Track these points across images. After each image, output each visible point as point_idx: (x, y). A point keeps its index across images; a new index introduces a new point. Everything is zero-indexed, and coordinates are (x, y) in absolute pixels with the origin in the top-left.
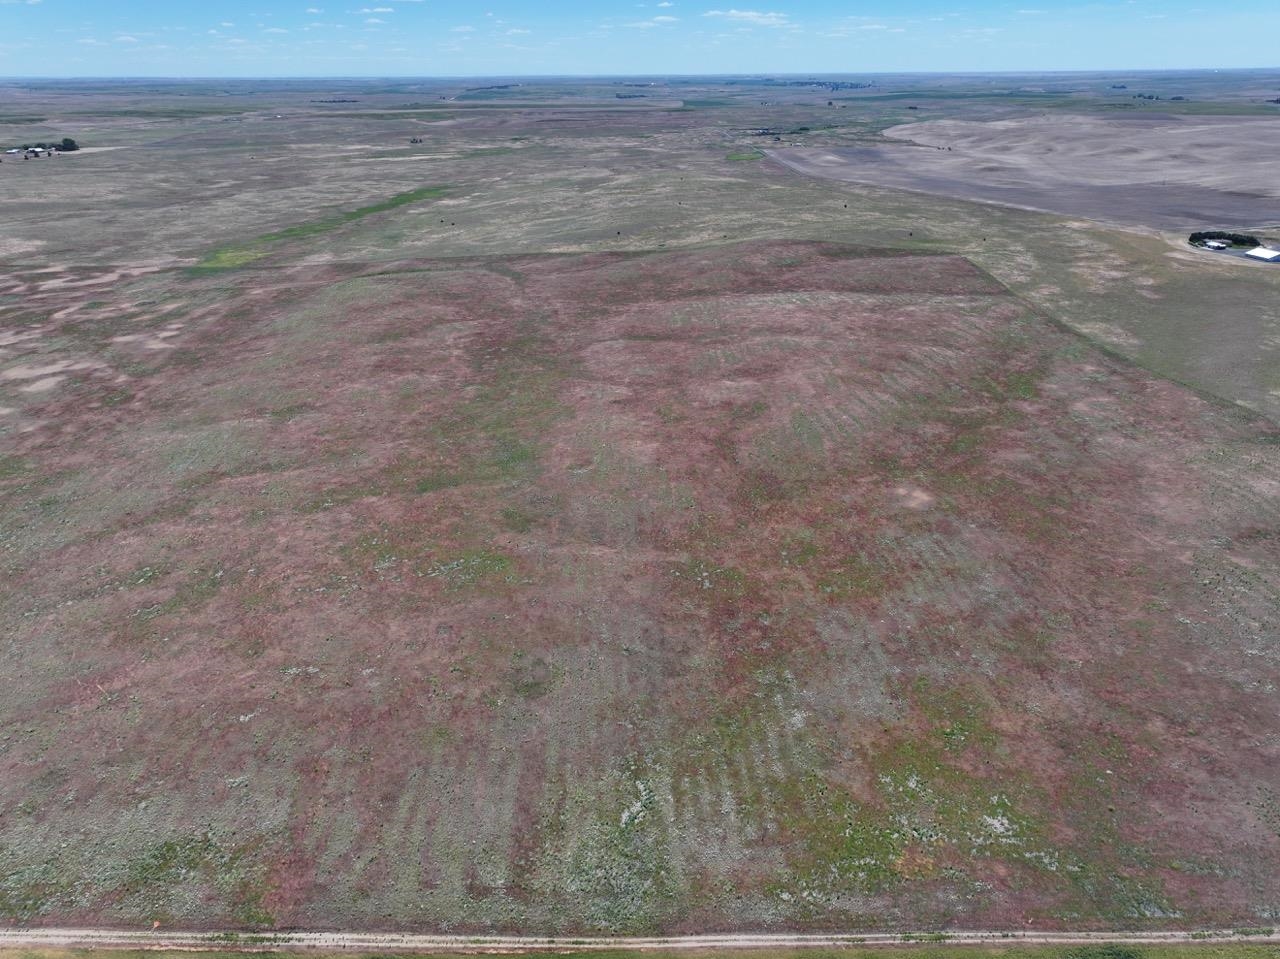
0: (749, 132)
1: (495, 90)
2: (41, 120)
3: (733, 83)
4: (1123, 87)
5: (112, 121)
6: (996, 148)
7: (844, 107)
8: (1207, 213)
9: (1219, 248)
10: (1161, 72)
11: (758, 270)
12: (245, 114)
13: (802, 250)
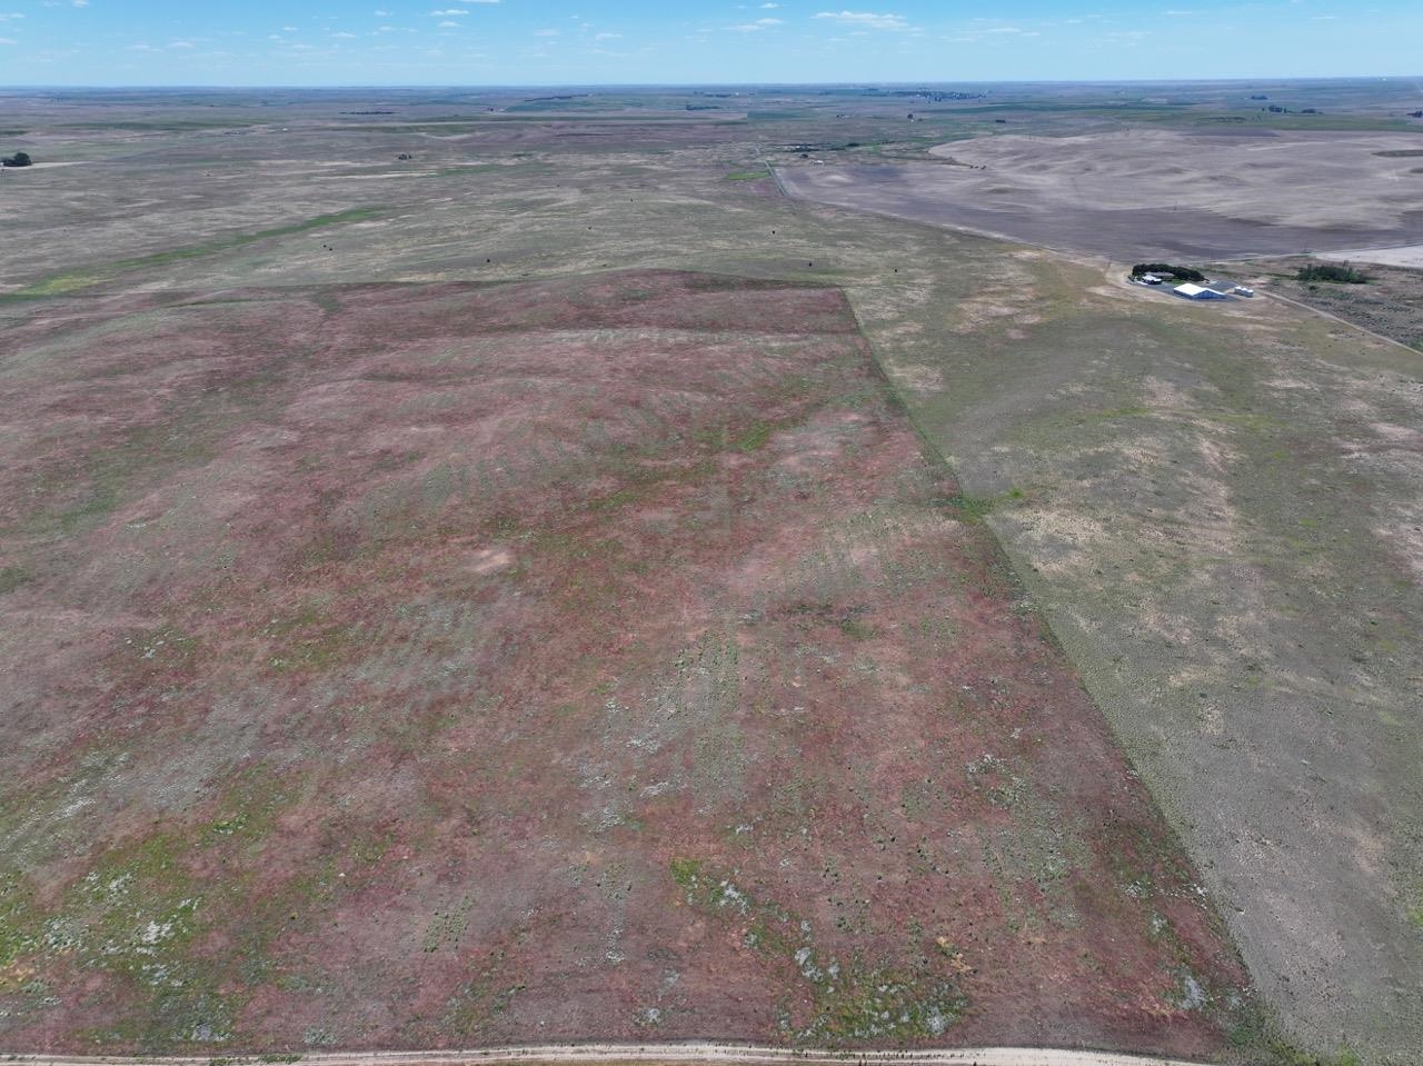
0: (786, 148)
1: (556, 100)
2: (22, 133)
3: (828, 93)
4: (1264, 98)
5: (99, 133)
6: (1033, 167)
7: (921, 120)
8: (1190, 243)
9: (1153, 283)
10: (1326, 80)
11: (596, 303)
12: (254, 127)
13: (665, 281)
